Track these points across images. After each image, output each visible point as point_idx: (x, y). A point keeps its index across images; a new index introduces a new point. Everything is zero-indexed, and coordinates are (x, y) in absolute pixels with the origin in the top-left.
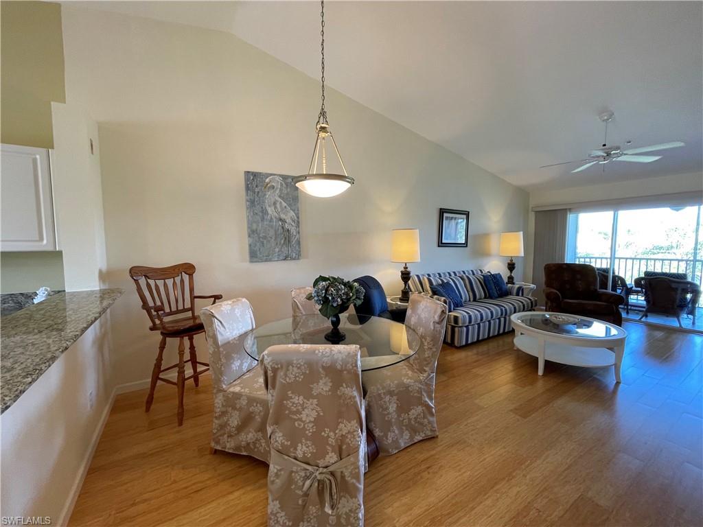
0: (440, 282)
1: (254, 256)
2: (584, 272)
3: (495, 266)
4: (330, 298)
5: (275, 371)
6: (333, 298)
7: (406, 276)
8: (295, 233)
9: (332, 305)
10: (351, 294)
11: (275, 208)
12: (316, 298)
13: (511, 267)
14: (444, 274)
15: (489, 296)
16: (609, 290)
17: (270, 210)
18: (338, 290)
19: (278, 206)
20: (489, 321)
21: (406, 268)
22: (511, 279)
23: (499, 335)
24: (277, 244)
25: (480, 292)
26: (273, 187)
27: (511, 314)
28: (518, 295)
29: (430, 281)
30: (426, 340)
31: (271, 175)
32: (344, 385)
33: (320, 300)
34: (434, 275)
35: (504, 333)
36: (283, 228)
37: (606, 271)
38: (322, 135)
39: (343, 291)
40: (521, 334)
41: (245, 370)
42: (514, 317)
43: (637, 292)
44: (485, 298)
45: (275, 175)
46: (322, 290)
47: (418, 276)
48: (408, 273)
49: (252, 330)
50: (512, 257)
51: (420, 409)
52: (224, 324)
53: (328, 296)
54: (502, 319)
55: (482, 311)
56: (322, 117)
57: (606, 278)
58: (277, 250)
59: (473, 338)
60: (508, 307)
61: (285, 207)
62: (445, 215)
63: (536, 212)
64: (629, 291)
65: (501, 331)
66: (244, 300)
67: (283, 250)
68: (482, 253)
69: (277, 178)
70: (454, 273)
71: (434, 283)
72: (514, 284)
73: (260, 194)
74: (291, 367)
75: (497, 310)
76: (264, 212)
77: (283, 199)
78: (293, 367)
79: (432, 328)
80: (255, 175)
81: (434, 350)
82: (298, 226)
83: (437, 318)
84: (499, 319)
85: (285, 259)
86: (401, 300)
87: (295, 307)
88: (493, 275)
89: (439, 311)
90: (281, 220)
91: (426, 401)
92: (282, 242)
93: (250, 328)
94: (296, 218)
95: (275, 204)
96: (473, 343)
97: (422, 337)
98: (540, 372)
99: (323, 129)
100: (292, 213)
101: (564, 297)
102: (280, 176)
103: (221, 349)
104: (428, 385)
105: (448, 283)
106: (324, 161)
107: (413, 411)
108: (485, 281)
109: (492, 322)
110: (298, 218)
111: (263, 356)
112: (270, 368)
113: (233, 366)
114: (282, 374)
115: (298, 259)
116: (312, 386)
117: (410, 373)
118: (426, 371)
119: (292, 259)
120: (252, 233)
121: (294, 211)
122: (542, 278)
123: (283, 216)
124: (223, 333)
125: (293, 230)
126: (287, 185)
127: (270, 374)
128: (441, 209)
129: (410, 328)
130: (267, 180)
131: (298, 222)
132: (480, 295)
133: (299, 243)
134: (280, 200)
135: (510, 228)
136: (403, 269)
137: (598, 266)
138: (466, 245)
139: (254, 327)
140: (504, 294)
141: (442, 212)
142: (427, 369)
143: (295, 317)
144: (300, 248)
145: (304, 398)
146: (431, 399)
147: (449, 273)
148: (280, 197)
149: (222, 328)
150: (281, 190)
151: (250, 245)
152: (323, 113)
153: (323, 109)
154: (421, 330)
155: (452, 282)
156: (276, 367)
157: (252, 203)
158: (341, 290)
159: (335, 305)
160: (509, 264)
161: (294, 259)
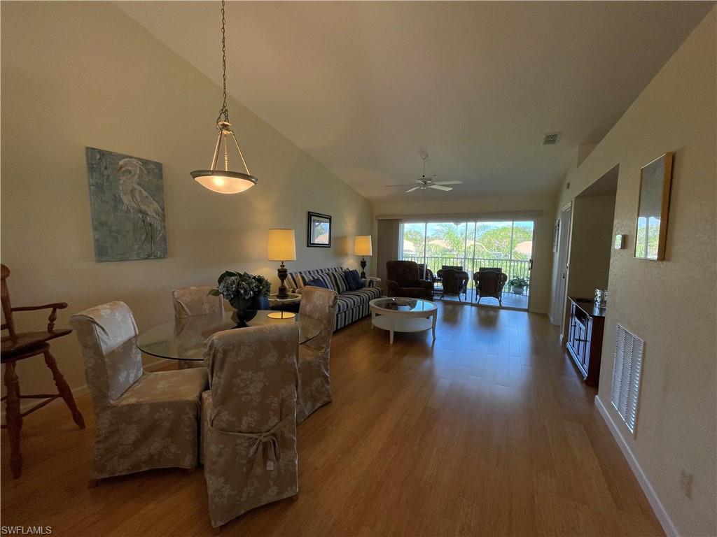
0: (312, 279)
1: (102, 254)
2: (410, 267)
3: (351, 264)
4: (242, 292)
5: (225, 353)
6: (245, 291)
7: (282, 274)
8: (159, 229)
9: (244, 298)
10: (261, 287)
11: (133, 197)
12: (225, 293)
13: (363, 264)
14: (313, 271)
15: (350, 289)
16: (424, 279)
17: (126, 199)
18: (249, 284)
19: (137, 195)
20: (352, 309)
21: (283, 266)
22: (363, 274)
23: (359, 320)
24: (136, 240)
25: (342, 286)
26: (130, 172)
27: (369, 300)
28: (369, 286)
29: (303, 279)
30: (322, 322)
31: (127, 157)
32: (287, 355)
33: (230, 295)
34: (305, 272)
35: (363, 318)
36: (144, 221)
37: (422, 266)
38: (225, 132)
39: (254, 285)
40: (377, 315)
41: (131, 381)
42: (372, 303)
43: (438, 281)
44: (347, 290)
45: (131, 157)
46: (232, 285)
47: (291, 274)
48: (285, 271)
49: (136, 336)
50: (363, 256)
51: (319, 380)
52: (107, 331)
53: (240, 290)
54: (361, 307)
55: (355, 299)
56: (223, 115)
57: (423, 271)
58: (136, 247)
59: (348, 321)
60: (364, 296)
61: (146, 197)
62: (313, 218)
63: (379, 220)
64: (434, 280)
65: (360, 317)
66: (122, 303)
67: (144, 246)
68: (341, 253)
69: (135, 162)
70: (321, 270)
71: (307, 280)
72: (365, 278)
73: (111, 177)
74: (242, 346)
75: (357, 299)
76: (117, 200)
77: (143, 187)
78: (244, 346)
79: (328, 311)
80: (103, 154)
81: (329, 329)
82: (163, 219)
83: (331, 303)
84: (359, 307)
85: (148, 257)
86: (278, 297)
87: (179, 308)
88: (352, 271)
89: (333, 297)
90: (141, 211)
91: (324, 373)
92: (143, 237)
93: (133, 334)
94: (160, 210)
95: (132, 192)
96: (342, 329)
97: (320, 320)
98: (391, 342)
99: (225, 126)
100: (156, 205)
101: (400, 287)
102: (139, 159)
103: (106, 360)
104: (325, 359)
105: (318, 279)
106: (226, 159)
107: (314, 383)
108: (346, 276)
109: (354, 309)
110: (163, 210)
111: (213, 341)
112: (221, 350)
113: (120, 377)
114: (233, 353)
115: (165, 258)
116: (260, 360)
117: (310, 352)
118: (323, 348)
119: (156, 257)
120: (99, 225)
121: (157, 202)
122: (385, 273)
123: (143, 207)
124: (106, 340)
125: (157, 225)
126: (149, 172)
127: (219, 356)
128: (309, 212)
129: (305, 315)
130: (121, 163)
131: (164, 216)
132: (343, 288)
133: (164, 239)
134: (139, 188)
135: (362, 232)
136: (280, 268)
137: (419, 263)
138: (329, 246)
139: (137, 333)
140: (360, 286)
141: (310, 215)
142: (324, 346)
143: (178, 320)
144: (165, 244)
145: (253, 373)
146: (327, 370)
147: (317, 271)
148: (139, 184)
149: (105, 336)
150: (140, 176)
151: (97, 240)
152: (224, 111)
153: (224, 107)
154: (317, 316)
155: (321, 278)
156: (228, 348)
157: (99, 188)
158: (252, 283)
159: (247, 298)
160: (362, 262)
161: (160, 258)
